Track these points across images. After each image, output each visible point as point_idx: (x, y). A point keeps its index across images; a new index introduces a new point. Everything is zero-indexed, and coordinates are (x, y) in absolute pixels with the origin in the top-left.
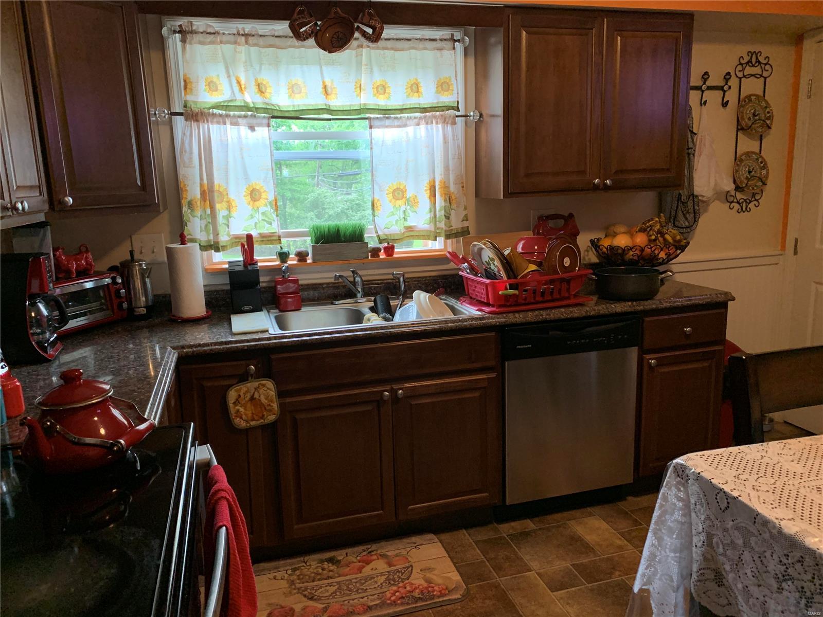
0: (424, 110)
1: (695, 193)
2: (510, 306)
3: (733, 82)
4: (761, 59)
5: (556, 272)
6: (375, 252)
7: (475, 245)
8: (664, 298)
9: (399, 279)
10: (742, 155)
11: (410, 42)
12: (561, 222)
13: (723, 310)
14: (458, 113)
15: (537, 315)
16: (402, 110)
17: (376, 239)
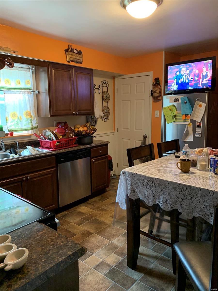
0: (22, 89)
1: (95, 116)
2: (58, 148)
3: (101, 87)
4: (106, 82)
5: (69, 138)
6: (7, 135)
7: (44, 131)
8: (95, 144)
9: (16, 143)
10: (104, 106)
11: (16, 68)
12: (63, 124)
13: (107, 146)
14: (32, 91)
15: (65, 150)
16: (15, 89)
17: (8, 130)
